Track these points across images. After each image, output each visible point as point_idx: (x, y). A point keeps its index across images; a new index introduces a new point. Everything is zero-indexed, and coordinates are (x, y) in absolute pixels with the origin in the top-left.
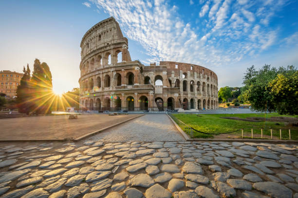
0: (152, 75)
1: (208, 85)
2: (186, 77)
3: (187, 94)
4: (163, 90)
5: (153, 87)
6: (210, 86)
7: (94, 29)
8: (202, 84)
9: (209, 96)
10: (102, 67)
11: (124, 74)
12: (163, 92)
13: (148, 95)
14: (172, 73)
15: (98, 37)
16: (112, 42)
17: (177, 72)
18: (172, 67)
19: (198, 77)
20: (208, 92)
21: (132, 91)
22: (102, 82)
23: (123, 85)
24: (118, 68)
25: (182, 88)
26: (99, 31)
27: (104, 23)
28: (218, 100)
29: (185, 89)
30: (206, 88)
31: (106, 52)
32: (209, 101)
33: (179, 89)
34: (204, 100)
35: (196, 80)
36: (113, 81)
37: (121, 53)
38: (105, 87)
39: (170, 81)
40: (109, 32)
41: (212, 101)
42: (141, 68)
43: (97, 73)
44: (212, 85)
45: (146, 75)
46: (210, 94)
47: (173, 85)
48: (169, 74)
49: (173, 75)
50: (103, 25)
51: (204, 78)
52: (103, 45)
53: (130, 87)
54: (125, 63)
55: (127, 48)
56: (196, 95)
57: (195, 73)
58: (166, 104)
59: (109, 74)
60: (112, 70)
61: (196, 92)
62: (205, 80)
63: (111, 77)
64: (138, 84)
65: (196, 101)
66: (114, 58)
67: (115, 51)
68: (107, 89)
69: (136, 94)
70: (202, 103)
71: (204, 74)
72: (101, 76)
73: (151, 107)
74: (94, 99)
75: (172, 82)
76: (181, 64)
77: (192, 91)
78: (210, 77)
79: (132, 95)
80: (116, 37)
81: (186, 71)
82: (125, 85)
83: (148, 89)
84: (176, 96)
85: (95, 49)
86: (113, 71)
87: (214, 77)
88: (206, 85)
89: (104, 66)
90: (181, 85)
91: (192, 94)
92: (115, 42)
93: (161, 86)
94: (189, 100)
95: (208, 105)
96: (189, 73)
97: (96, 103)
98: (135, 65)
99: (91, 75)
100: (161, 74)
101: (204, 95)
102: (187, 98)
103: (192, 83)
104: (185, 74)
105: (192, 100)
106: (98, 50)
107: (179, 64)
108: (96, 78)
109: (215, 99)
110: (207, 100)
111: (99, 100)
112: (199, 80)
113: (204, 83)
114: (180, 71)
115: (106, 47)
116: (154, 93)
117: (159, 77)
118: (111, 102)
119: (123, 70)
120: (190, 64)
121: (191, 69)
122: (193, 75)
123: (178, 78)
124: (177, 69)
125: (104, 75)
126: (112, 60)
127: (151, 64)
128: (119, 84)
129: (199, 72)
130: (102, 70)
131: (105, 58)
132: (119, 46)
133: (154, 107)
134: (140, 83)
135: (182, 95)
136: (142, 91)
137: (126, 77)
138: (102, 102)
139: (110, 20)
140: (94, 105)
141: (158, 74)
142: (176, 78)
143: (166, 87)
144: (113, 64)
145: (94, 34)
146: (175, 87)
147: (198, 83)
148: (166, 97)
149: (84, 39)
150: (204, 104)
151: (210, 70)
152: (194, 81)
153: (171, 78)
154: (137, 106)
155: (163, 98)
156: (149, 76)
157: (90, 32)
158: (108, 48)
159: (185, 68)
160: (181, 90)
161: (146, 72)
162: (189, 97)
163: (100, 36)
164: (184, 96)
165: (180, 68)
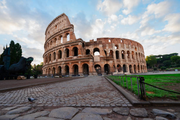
0: (91, 49)
1: (136, 53)
2: (117, 48)
3: (120, 61)
4: (100, 59)
5: (92, 56)
6: (138, 54)
7: (53, 22)
8: (131, 52)
9: (138, 62)
10: (57, 45)
11: (71, 48)
12: (100, 60)
13: (89, 63)
14: (106, 46)
16: (64, 28)
17: (111, 45)
18: (106, 41)
19: (127, 48)
20: (137, 59)
21: (77, 61)
22: (56, 56)
23: (70, 57)
24: (67, 45)
25: (115, 56)
26: (56, 23)
27: (59, 17)
28: (146, 65)
29: (117, 57)
30: (135, 56)
31: (59, 35)
32: (138, 66)
33: (113, 57)
34: (135, 65)
35: (126, 50)
37: (69, 35)
38: (58, 59)
39: (105, 52)
40: (62, 22)
41: (141, 65)
42: (83, 44)
43: (54, 50)
44: (139, 53)
45: (87, 48)
46: (139, 61)
47: (108, 55)
48: (104, 47)
49: (107, 48)
50: (58, 19)
51: (132, 47)
52: (58, 31)
53: (75, 58)
54: (72, 41)
55: (73, 31)
56: (127, 62)
57: (125, 45)
58: (103, 69)
59: (61, 49)
60: (63, 46)
61: (127, 59)
62: (134, 50)
63: (62, 51)
64: (81, 55)
65: (128, 66)
66: (65, 38)
67: (65, 34)
68: (59, 60)
69: (80, 62)
70: (133, 68)
71: (132, 45)
72: (56, 52)
73: (92, 72)
74: (51, 68)
75: (107, 53)
76: (114, 38)
77: (124, 59)
78: (137, 47)
79: (77, 64)
80: (66, 25)
81: (117, 44)
82: (72, 56)
83: (89, 58)
84: (110, 63)
85: (53, 34)
86: (63, 48)
87: (140, 47)
88: (135, 53)
89: (58, 45)
90: (115, 55)
91: (124, 61)
93: (98, 56)
94: (122, 66)
95: (139, 69)
96: (119, 45)
98: (79, 42)
99: (50, 51)
100: (98, 47)
101: (133, 62)
102: (119, 64)
103: (123, 52)
104: (117, 46)
105: (124, 66)
106: (55, 34)
107: (112, 39)
108: (53, 53)
109: (143, 64)
110: (137, 65)
111: (54, 68)
112: (128, 50)
113: (133, 52)
114: (113, 44)
115: (59, 32)
116: (93, 61)
117: (96, 50)
118: (62, 69)
119: (70, 46)
120: (120, 38)
121: (121, 42)
122: (123, 47)
123: (112, 49)
124: (110, 43)
125: (58, 50)
126: (63, 40)
127: (90, 41)
128: (68, 56)
129: (127, 44)
130: (57, 47)
131: (59, 39)
132: (68, 30)
133: (93, 72)
134: (82, 54)
135: (115, 62)
136: (84, 60)
137: (73, 51)
138: (56, 70)
139: (62, 15)
140: (51, 72)
141: (96, 47)
142: (109, 49)
143: (102, 56)
144: (64, 43)
145: (53, 25)
146: (110, 55)
147: (128, 52)
148: (103, 64)
149: (47, 29)
150: (135, 68)
151: (136, 42)
152: (125, 50)
153: (106, 50)
154: (80, 72)
155: (100, 65)
156: (89, 49)
157: (51, 24)
158: (61, 32)
159: (116, 42)
160: (114, 58)
161: (86, 46)
162: (122, 63)
163: (56, 26)
164: (117, 62)
165: (112, 42)
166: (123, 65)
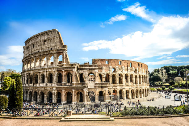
0: (86, 73)
1: (136, 76)
2: (115, 71)
3: (116, 86)
4: (95, 85)
6: (138, 77)
7: (40, 35)
8: (129, 75)
11: (64, 73)
12: (95, 87)
13: (83, 91)
14: (102, 69)
15: (43, 42)
16: (55, 48)
17: (107, 68)
18: (103, 63)
19: (126, 70)
21: (71, 88)
22: (45, 79)
23: (63, 83)
24: (59, 69)
25: (112, 81)
26: (45, 38)
27: (49, 32)
29: (114, 82)
30: (134, 79)
31: (49, 55)
34: (133, 90)
35: (124, 73)
36: (55, 78)
37: (61, 55)
39: (101, 76)
40: (53, 39)
42: (77, 68)
43: (42, 70)
44: (139, 75)
45: (81, 72)
47: (104, 80)
48: (100, 69)
49: (103, 71)
51: (132, 70)
52: (47, 49)
53: (68, 84)
54: (65, 65)
56: (124, 87)
57: (123, 67)
59: (52, 73)
61: (124, 83)
62: (133, 72)
63: (53, 75)
64: (75, 83)
65: (125, 92)
66: (57, 60)
67: (57, 54)
68: (49, 84)
69: (73, 90)
70: (130, 94)
71: (132, 67)
72: (45, 74)
74: (38, 92)
75: (103, 77)
76: (111, 60)
77: (121, 83)
78: (137, 68)
79: (70, 91)
80: (58, 44)
81: (114, 66)
82: (65, 83)
84: (105, 90)
86: (55, 71)
88: (134, 76)
89: (47, 66)
90: (111, 79)
91: (120, 86)
92: (58, 49)
95: (137, 94)
96: (117, 67)
97: (40, 96)
98: (73, 67)
99: (36, 71)
100: (93, 72)
102: (116, 89)
104: (114, 68)
105: (121, 91)
107: (109, 61)
108: (41, 75)
110: (135, 90)
111: (42, 93)
112: (127, 73)
113: (131, 75)
114: (110, 66)
115: (50, 51)
118: (53, 96)
119: (63, 71)
120: (118, 60)
121: (120, 64)
122: (121, 69)
123: (108, 73)
124: (107, 65)
125: (48, 73)
126: (55, 61)
127: (85, 64)
129: (126, 66)
130: (46, 69)
131: (49, 59)
132: (60, 51)
135: (111, 87)
136: (78, 88)
137: (66, 76)
138: (45, 95)
139: (53, 31)
141: (91, 72)
142: (106, 73)
143: (97, 82)
144: (55, 65)
145: (39, 38)
147: (126, 76)
148: (97, 90)
152: (122, 74)
153: (101, 73)
154: (74, 100)
155: (95, 92)
156: (83, 73)
158: (52, 52)
159: (114, 64)
160: (110, 83)
161: (81, 70)
162: (118, 88)
163: (45, 41)
164: (114, 88)
165: (110, 63)
166: (119, 91)
